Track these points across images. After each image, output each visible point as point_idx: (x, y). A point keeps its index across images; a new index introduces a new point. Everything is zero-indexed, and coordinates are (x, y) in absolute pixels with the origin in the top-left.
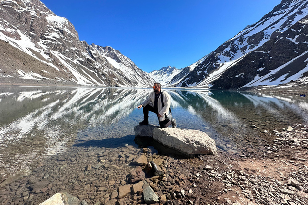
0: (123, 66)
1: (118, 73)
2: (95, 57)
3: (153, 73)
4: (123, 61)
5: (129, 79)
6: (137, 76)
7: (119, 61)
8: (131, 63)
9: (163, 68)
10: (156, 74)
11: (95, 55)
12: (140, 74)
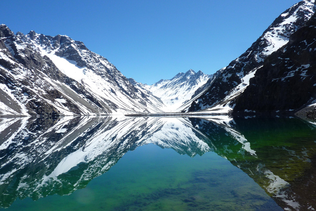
0: (90, 73)
1: (74, 87)
2: (23, 56)
3: (160, 85)
4: (91, 64)
5: (99, 99)
6: (119, 93)
7: (81, 64)
8: (109, 67)
9: (178, 75)
10: (165, 86)
11: (24, 52)
12: (126, 89)
